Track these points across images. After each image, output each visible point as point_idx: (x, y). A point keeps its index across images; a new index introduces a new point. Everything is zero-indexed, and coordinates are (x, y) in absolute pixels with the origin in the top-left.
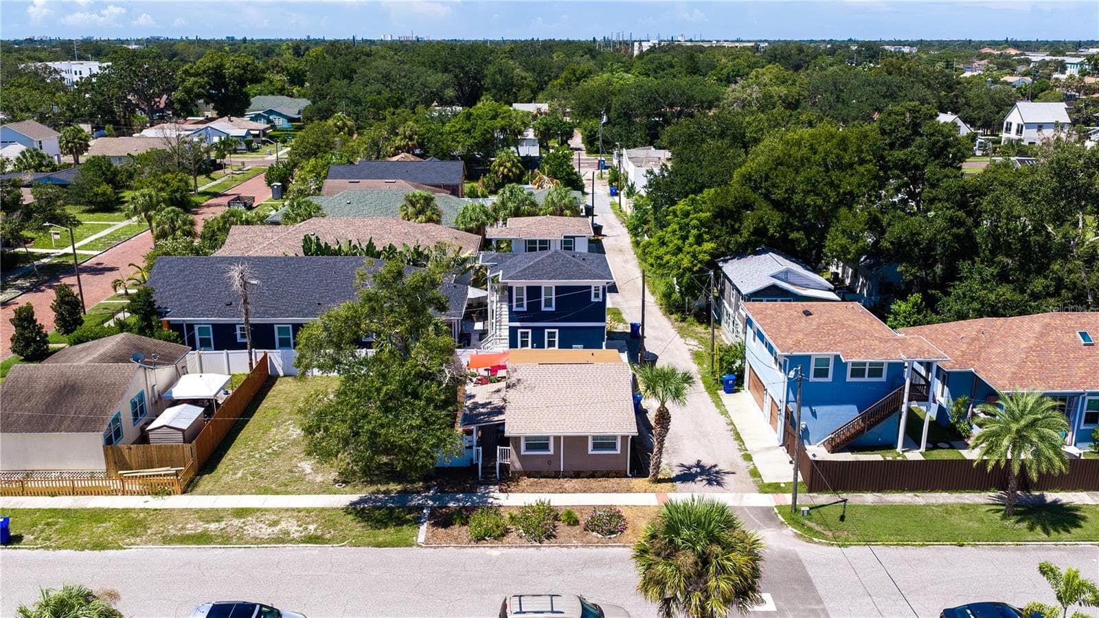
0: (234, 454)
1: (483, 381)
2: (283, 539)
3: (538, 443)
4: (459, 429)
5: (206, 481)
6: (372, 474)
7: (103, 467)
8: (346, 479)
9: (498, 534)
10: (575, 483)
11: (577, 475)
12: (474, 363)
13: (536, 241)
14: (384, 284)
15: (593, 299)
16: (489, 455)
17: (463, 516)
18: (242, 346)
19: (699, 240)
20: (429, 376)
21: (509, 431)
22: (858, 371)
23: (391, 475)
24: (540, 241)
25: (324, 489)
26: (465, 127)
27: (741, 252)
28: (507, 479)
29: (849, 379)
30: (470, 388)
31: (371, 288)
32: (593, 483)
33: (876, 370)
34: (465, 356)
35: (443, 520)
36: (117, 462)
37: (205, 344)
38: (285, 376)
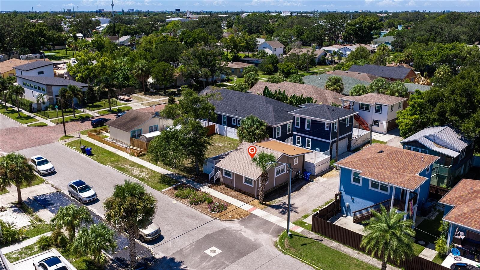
3: (228, 173)
7: (130, 144)
10: (234, 193)
11: (240, 191)
13: (364, 104)
15: (326, 129)
22: (375, 185)
24: (366, 104)
29: (370, 188)
32: (240, 195)
38: (219, 134)
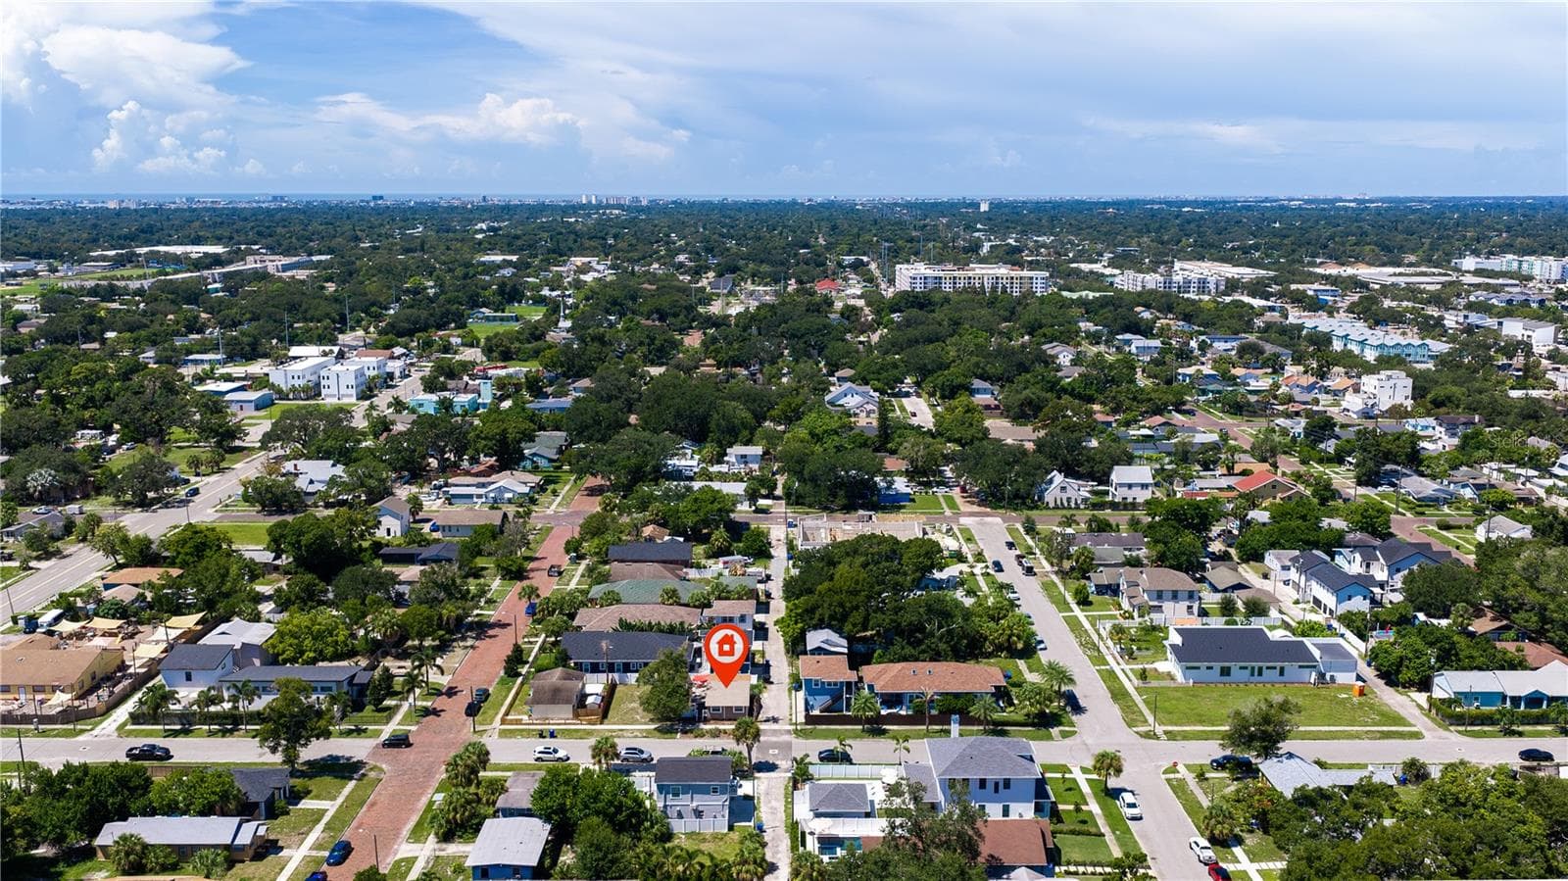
0: (610, 713)
1: (700, 686)
2: (636, 737)
3: (716, 709)
4: (690, 704)
5: (606, 721)
6: (659, 720)
8: (652, 721)
9: (702, 736)
12: (696, 679)
14: (667, 657)
16: (700, 713)
17: (691, 731)
18: (604, 672)
19: (796, 623)
20: (681, 686)
21: (706, 705)
22: (829, 684)
23: (668, 719)
25: (645, 724)
26: (694, 508)
27: (816, 627)
28: (706, 721)
30: (694, 689)
31: (663, 658)
33: (835, 684)
34: (692, 676)
35: (685, 732)
36: (576, 716)
37: (587, 671)
38: (621, 683)
